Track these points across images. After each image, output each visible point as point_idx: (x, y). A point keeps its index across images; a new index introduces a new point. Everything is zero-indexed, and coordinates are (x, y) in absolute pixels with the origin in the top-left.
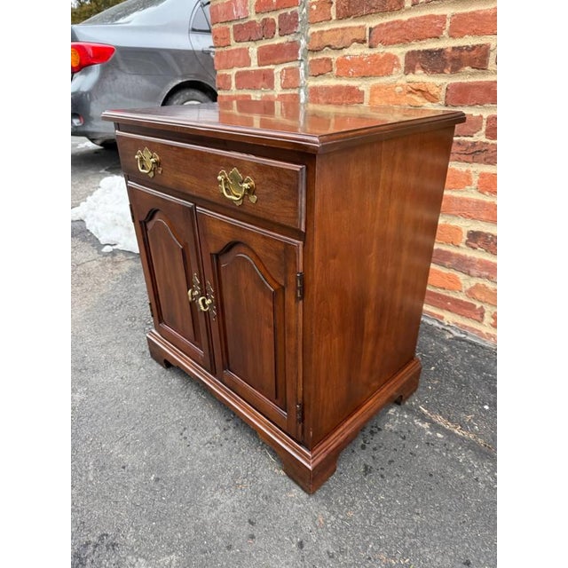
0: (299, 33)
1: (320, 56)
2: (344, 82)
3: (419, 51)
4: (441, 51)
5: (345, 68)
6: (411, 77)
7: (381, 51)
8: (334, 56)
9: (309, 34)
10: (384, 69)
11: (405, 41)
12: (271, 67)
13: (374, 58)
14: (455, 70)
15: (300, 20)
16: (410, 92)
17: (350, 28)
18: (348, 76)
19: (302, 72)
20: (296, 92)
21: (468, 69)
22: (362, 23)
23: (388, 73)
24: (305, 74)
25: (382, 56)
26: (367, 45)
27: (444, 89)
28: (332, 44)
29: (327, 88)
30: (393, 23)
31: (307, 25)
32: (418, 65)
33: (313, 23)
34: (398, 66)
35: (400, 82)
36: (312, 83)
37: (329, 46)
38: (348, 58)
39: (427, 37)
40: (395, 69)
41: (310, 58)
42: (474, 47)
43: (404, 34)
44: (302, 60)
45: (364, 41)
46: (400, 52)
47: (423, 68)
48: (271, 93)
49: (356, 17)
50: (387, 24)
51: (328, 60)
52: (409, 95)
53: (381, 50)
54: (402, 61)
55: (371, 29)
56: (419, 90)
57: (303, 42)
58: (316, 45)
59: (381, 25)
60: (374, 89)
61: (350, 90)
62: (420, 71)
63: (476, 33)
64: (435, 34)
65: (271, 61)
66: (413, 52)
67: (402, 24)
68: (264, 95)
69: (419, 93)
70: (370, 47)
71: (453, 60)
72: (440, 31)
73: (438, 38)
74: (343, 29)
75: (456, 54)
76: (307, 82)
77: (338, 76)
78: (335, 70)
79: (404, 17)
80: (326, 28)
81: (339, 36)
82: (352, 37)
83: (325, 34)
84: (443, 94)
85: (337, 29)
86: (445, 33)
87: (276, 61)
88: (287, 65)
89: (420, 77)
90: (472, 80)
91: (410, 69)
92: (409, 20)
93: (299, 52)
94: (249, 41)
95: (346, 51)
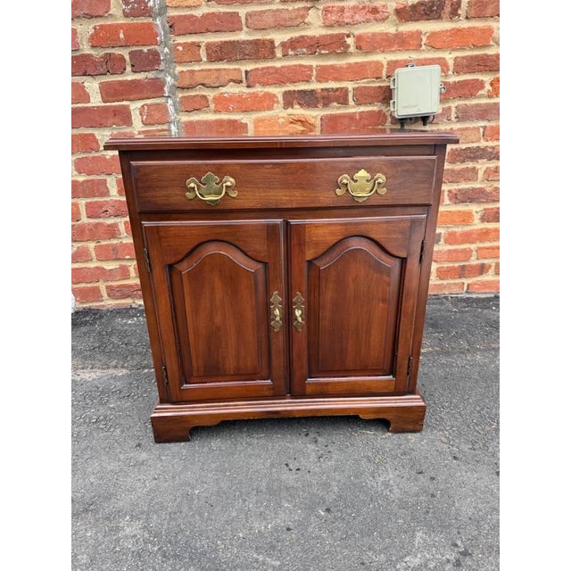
0: (162, 70)
1: (192, 93)
2: (225, 117)
3: (294, 91)
4: (312, 91)
5: (223, 104)
6: (290, 111)
7: (260, 90)
8: (211, 94)
9: (176, 72)
10: (265, 104)
11: (281, 83)
12: (125, 103)
13: (255, 95)
14: (326, 105)
15: (162, 58)
16: (291, 123)
17: (225, 69)
18: (228, 111)
19: (171, 109)
20: (165, 127)
21: (335, 104)
22: (236, 67)
23: (270, 108)
24: (176, 110)
25: (260, 94)
26: (245, 84)
27: (319, 119)
28: (206, 82)
29: (206, 123)
30: (268, 68)
31: (174, 64)
32: (295, 102)
33: (180, 63)
34: (278, 102)
35: (281, 115)
36: (185, 118)
37: (203, 85)
38: (226, 95)
39: (299, 81)
40: (275, 105)
41: (180, 95)
42: (337, 89)
43: (280, 77)
44: (168, 97)
45: (241, 82)
46: (278, 91)
47: (300, 104)
48: (128, 130)
49: (230, 61)
50: (263, 69)
51: (204, 97)
52: (291, 125)
53: (258, 89)
54: (280, 98)
55: (246, 72)
56: (300, 121)
57: (169, 79)
58: (186, 82)
59: (257, 69)
60: (257, 122)
61: (233, 123)
62: (297, 106)
63: (336, 79)
64: (306, 78)
65: (124, 97)
66: (289, 91)
67: (277, 70)
68: (115, 132)
69: (299, 123)
70: (248, 87)
71: (324, 98)
72: (310, 77)
73: (308, 81)
74: (217, 70)
75: (325, 93)
76: (179, 117)
77: (216, 111)
78: (212, 106)
79: (278, 64)
80: (196, 68)
81: (214, 76)
82: (228, 78)
83: (196, 73)
84: (318, 123)
85: (210, 70)
86: (313, 78)
87: (131, 97)
88: (149, 102)
89: (298, 111)
90: (339, 112)
91: (288, 104)
92: (282, 67)
93: (166, 89)
94: (84, 75)
95: (223, 90)
